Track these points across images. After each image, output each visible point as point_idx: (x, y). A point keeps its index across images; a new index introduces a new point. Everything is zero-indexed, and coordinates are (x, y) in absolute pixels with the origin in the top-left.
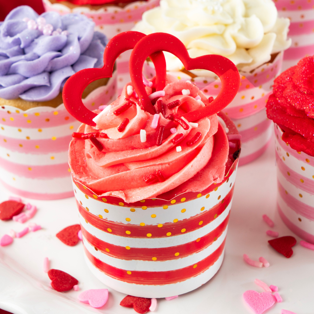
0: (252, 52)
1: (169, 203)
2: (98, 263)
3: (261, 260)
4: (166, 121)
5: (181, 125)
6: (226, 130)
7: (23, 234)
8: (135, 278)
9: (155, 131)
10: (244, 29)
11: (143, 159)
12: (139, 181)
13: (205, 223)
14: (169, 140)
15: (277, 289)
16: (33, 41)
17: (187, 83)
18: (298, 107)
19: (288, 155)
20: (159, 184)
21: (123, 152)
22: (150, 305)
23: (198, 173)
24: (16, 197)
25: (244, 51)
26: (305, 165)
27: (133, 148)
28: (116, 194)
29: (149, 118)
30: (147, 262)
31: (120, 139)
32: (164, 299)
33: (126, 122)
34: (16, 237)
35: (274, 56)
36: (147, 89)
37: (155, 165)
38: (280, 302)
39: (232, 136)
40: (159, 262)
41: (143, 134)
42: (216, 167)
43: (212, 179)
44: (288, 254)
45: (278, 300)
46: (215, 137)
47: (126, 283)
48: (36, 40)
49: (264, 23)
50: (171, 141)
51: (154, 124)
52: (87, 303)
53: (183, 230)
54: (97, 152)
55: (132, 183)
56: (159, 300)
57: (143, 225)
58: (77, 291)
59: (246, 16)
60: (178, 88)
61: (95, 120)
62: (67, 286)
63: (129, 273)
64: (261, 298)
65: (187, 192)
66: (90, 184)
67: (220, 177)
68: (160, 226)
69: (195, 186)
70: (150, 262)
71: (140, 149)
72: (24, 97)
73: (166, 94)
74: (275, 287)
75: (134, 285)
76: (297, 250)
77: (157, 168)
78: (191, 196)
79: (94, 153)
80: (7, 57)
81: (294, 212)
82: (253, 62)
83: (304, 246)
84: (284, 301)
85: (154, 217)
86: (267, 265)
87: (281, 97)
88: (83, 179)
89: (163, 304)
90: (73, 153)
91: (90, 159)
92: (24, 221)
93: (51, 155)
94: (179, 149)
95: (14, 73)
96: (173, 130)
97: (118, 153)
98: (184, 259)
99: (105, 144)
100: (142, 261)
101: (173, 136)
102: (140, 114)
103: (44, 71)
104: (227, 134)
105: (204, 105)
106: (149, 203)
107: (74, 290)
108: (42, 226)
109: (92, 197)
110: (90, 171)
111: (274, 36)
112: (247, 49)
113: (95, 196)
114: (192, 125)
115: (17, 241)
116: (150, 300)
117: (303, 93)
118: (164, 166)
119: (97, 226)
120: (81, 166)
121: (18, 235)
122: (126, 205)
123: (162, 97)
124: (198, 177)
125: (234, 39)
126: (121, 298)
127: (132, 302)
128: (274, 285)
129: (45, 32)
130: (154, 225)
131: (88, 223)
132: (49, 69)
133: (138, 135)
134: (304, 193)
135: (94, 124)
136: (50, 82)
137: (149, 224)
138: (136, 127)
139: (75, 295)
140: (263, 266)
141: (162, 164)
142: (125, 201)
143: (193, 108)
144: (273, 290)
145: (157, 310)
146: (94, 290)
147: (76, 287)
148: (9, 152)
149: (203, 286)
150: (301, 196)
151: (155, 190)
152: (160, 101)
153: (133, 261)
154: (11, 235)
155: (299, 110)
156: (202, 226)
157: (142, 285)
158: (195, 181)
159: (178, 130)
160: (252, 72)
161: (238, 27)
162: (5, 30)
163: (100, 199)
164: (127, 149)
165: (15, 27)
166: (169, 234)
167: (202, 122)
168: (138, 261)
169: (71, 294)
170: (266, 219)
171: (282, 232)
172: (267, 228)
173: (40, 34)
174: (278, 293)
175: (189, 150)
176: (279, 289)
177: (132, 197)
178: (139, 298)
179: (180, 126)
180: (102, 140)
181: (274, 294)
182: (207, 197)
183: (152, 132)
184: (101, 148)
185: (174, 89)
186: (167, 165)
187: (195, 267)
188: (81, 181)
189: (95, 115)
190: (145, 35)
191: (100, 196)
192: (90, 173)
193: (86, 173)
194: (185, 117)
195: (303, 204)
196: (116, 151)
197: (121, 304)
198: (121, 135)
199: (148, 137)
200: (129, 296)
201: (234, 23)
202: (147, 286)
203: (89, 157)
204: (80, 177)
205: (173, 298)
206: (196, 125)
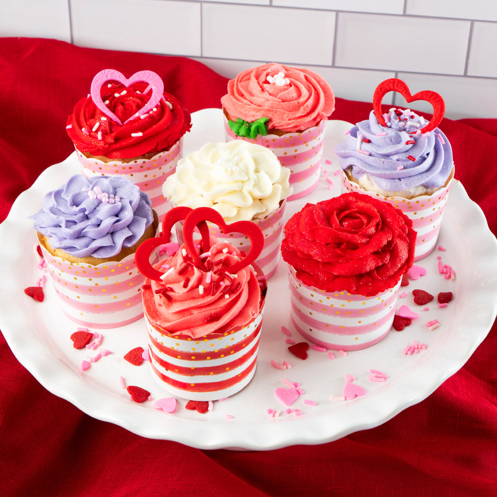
0: (265, 202)
1: (223, 336)
2: (165, 378)
3: (285, 364)
4: (216, 277)
5: (228, 279)
6: (255, 273)
7: (97, 359)
8: (197, 388)
9: (209, 285)
10: (257, 184)
11: (203, 306)
12: (200, 322)
13: (246, 345)
14: (220, 291)
15: (299, 385)
16: (95, 209)
17: (225, 243)
18: (306, 253)
19: (300, 286)
20: (215, 323)
21: (187, 302)
22: (208, 406)
23: (240, 311)
24: (84, 328)
25: (258, 202)
26: (314, 293)
27: (194, 298)
28: (185, 332)
29: (202, 275)
30: (206, 376)
31: (184, 293)
32: (217, 401)
33: (187, 281)
34: (92, 361)
35: (281, 203)
36: (197, 251)
37: (211, 309)
38: (302, 394)
39: (260, 278)
40: (215, 375)
41: (201, 289)
42: (253, 305)
43: (251, 315)
44: (304, 356)
45: (301, 393)
46: (249, 282)
47: (189, 392)
48: (98, 208)
49: (271, 177)
50: (221, 291)
51: (208, 280)
52: (161, 409)
53: (232, 352)
54: (167, 302)
55: (196, 324)
56: (214, 402)
57: (204, 352)
58: (151, 400)
59: (257, 171)
60: (219, 248)
61: (162, 277)
62: (144, 398)
63: (193, 385)
64: (289, 393)
65: (235, 326)
66: (165, 326)
67: (256, 312)
68: (216, 351)
69: (240, 322)
70: (209, 376)
71: (198, 298)
72: (95, 256)
73: (212, 254)
74: (297, 384)
75: (196, 393)
76: (311, 353)
77: (213, 312)
78: (238, 329)
79: (164, 303)
80: (75, 223)
81: (306, 325)
82: (267, 210)
83: (315, 349)
84: (305, 393)
85: (212, 345)
86: (290, 367)
87: (293, 243)
88: (158, 323)
89: (217, 405)
90: (146, 302)
91: (161, 307)
92: (95, 348)
93: (113, 295)
94: (227, 296)
95: (84, 237)
96: (221, 283)
97: (183, 302)
98: (232, 371)
99: (173, 297)
100: (202, 376)
101: (222, 288)
102: (197, 273)
103: (108, 233)
104: (256, 276)
105: (240, 260)
106: (209, 337)
107: (148, 400)
108: (111, 351)
109: (167, 335)
110: (161, 315)
111: (280, 187)
112: (260, 200)
113: (170, 334)
114: (233, 276)
115: (93, 365)
116: (207, 402)
117: (308, 241)
118: (217, 310)
119: (169, 355)
120: (153, 312)
121: (94, 360)
122: (193, 340)
123: (209, 256)
124: (241, 314)
125: (250, 193)
126: (186, 403)
127: (194, 405)
128: (297, 382)
129: (103, 200)
130: (212, 351)
131: (162, 352)
132: (111, 231)
133: (197, 289)
134: (313, 312)
135: (161, 281)
136: (114, 242)
137: (209, 351)
138: (196, 284)
139: (150, 403)
140: (287, 368)
141: (216, 309)
142: (193, 338)
143: (233, 263)
144: (296, 386)
145: (213, 409)
146: (165, 399)
147: (149, 397)
148: (79, 295)
149: (245, 388)
150: (311, 313)
151: (213, 328)
152: (209, 260)
153: (196, 376)
154: (89, 360)
155: (307, 255)
156: (244, 347)
157: (202, 393)
158: (239, 318)
159: (226, 283)
160: (265, 218)
161: (252, 183)
162: (71, 201)
163: (173, 337)
164: (189, 300)
165: (78, 197)
166: (222, 356)
167: (240, 273)
168: (199, 376)
169: (147, 403)
170: (284, 329)
171: (298, 339)
172: (285, 338)
173: (100, 202)
174: (300, 388)
175: (234, 296)
176: (300, 385)
177: (197, 334)
178: (199, 402)
179: (226, 280)
180: (170, 294)
181: (297, 388)
182: (248, 328)
183: (207, 286)
184: (170, 299)
185: (216, 249)
186: (220, 309)
187: (239, 376)
188: (157, 325)
189: (162, 274)
190: (192, 210)
191: (173, 335)
192: (161, 317)
193: (158, 317)
194: (228, 272)
195: (313, 319)
196: (181, 301)
197: (186, 408)
198: (186, 290)
199: (205, 289)
200: (191, 401)
201: (249, 179)
202: (205, 393)
203: (160, 305)
204: (156, 321)
205: (224, 399)
206: (236, 276)
